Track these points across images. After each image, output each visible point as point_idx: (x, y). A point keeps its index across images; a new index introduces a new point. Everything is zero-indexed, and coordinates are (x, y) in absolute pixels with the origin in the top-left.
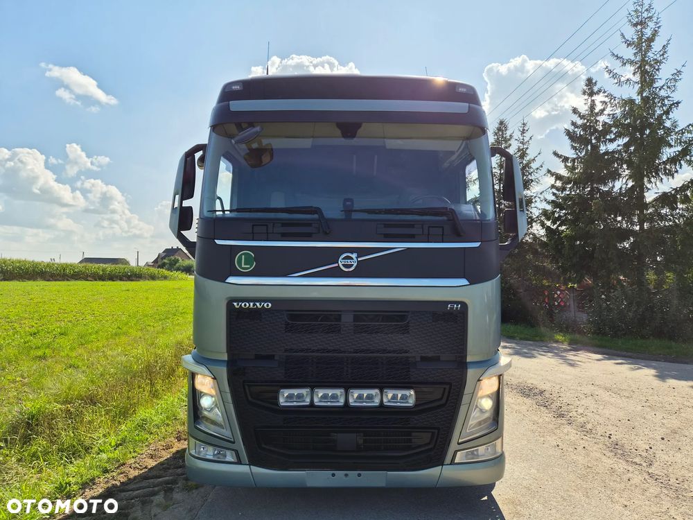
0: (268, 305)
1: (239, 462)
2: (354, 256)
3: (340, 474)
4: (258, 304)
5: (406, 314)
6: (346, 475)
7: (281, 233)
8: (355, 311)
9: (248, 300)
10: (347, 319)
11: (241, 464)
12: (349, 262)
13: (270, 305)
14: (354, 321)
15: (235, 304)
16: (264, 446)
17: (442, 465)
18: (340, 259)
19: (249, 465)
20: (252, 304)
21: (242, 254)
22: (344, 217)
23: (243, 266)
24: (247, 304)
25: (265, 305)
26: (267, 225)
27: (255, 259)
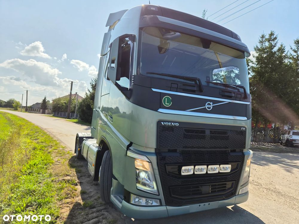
0: (177, 124)
1: (161, 205)
2: (211, 103)
3: (202, 204)
4: (173, 123)
5: (228, 131)
6: (204, 205)
7: (183, 89)
8: (210, 129)
9: (169, 122)
10: (208, 132)
11: (162, 206)
12: (209, 106)
13: (178, 124)
14: (210, 134)
15: (162, 123)
16: (173, 195)
17: (236, 195)
18: (206, 105)
19: (166, 206)
20: (170, 123)
21: (166, 97)
22: (206, 85)
23: (166, 104)
24: (168, 124)
25: (176, 124)
26: (177, 84)
27: (172, 101)
